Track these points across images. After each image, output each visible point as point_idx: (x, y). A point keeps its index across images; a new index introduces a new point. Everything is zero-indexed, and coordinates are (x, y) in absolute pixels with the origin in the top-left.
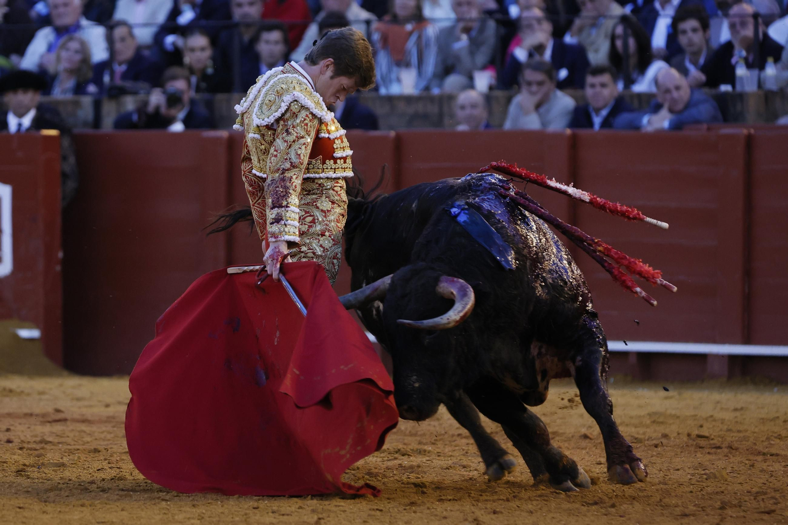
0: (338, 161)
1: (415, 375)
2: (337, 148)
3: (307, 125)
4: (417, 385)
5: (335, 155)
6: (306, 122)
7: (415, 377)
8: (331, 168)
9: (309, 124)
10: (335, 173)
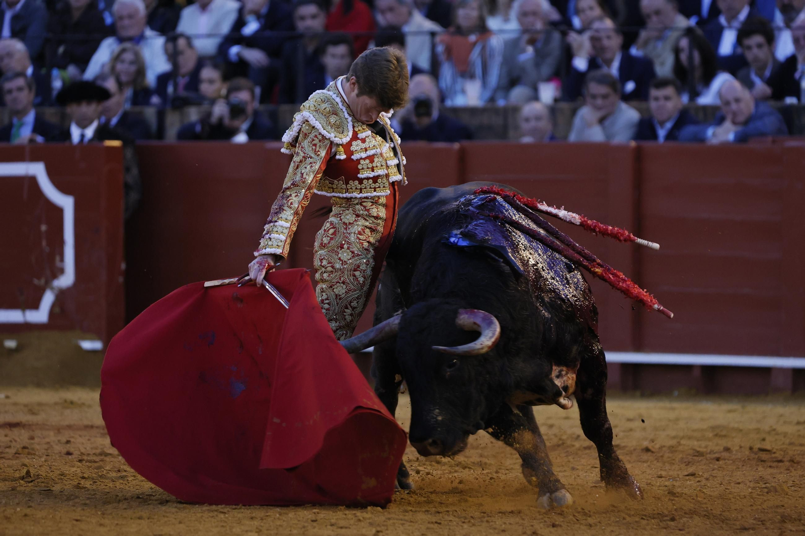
0: (365, 182)
1: (438, 409)
2: (363, 169)
3: (315, 145)
4: (440, 418)
5: (359, 175)
6: (314, 142)
7: (437, 411)
8: (356, 189)
9: (318, 145)
10: (361, 192)
